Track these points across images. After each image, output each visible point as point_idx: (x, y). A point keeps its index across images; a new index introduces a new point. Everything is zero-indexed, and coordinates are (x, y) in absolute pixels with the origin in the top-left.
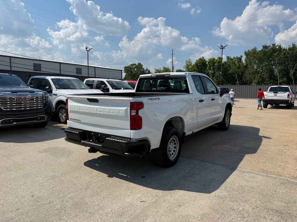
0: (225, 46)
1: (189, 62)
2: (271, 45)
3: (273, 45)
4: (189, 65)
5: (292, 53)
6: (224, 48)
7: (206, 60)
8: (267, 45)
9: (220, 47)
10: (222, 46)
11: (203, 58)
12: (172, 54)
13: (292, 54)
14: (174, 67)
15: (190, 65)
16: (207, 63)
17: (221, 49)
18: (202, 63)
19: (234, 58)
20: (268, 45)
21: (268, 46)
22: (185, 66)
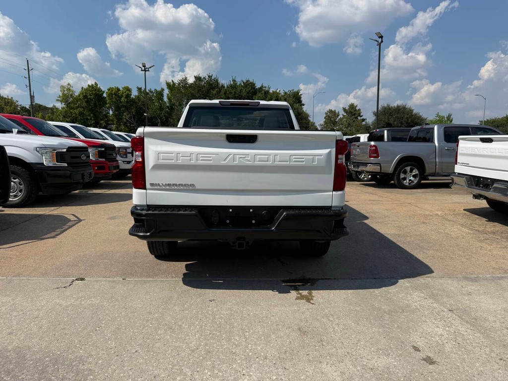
0: (150, 68)
1: (69, 90)
2: (207, 77)
3: (209, 76)
4: (68, 96)
5: (235, 92)
6: (148, 71)
7: (103, 90)
8: (200, 76)
9: (142, 67)
10: (144, 66)
11: (97, 85)
12: (27, 68)
13: (235, 94)
14: (34, 96)
15: (71, 95)
16: (105, 95)
17: (142, 70)
18: (96, 95)
19: (151, 91)
20: (202, 76)
21: (202, 78)
22: (60, 97)
